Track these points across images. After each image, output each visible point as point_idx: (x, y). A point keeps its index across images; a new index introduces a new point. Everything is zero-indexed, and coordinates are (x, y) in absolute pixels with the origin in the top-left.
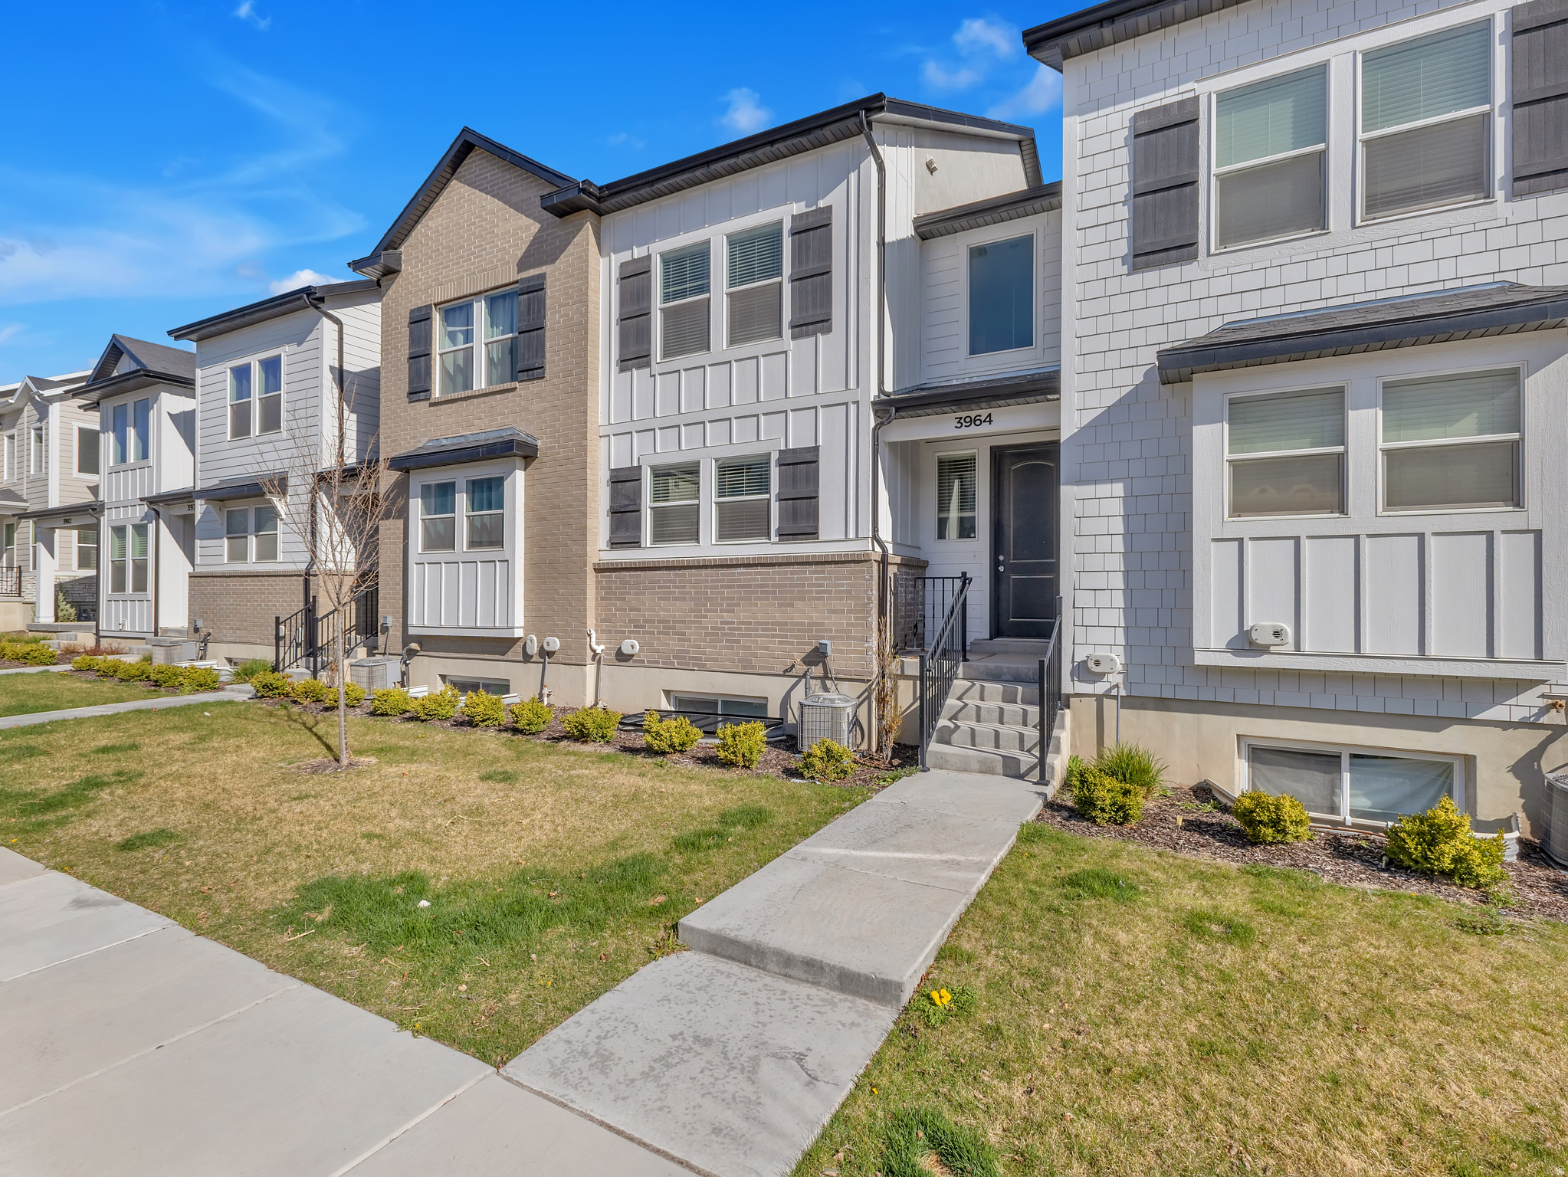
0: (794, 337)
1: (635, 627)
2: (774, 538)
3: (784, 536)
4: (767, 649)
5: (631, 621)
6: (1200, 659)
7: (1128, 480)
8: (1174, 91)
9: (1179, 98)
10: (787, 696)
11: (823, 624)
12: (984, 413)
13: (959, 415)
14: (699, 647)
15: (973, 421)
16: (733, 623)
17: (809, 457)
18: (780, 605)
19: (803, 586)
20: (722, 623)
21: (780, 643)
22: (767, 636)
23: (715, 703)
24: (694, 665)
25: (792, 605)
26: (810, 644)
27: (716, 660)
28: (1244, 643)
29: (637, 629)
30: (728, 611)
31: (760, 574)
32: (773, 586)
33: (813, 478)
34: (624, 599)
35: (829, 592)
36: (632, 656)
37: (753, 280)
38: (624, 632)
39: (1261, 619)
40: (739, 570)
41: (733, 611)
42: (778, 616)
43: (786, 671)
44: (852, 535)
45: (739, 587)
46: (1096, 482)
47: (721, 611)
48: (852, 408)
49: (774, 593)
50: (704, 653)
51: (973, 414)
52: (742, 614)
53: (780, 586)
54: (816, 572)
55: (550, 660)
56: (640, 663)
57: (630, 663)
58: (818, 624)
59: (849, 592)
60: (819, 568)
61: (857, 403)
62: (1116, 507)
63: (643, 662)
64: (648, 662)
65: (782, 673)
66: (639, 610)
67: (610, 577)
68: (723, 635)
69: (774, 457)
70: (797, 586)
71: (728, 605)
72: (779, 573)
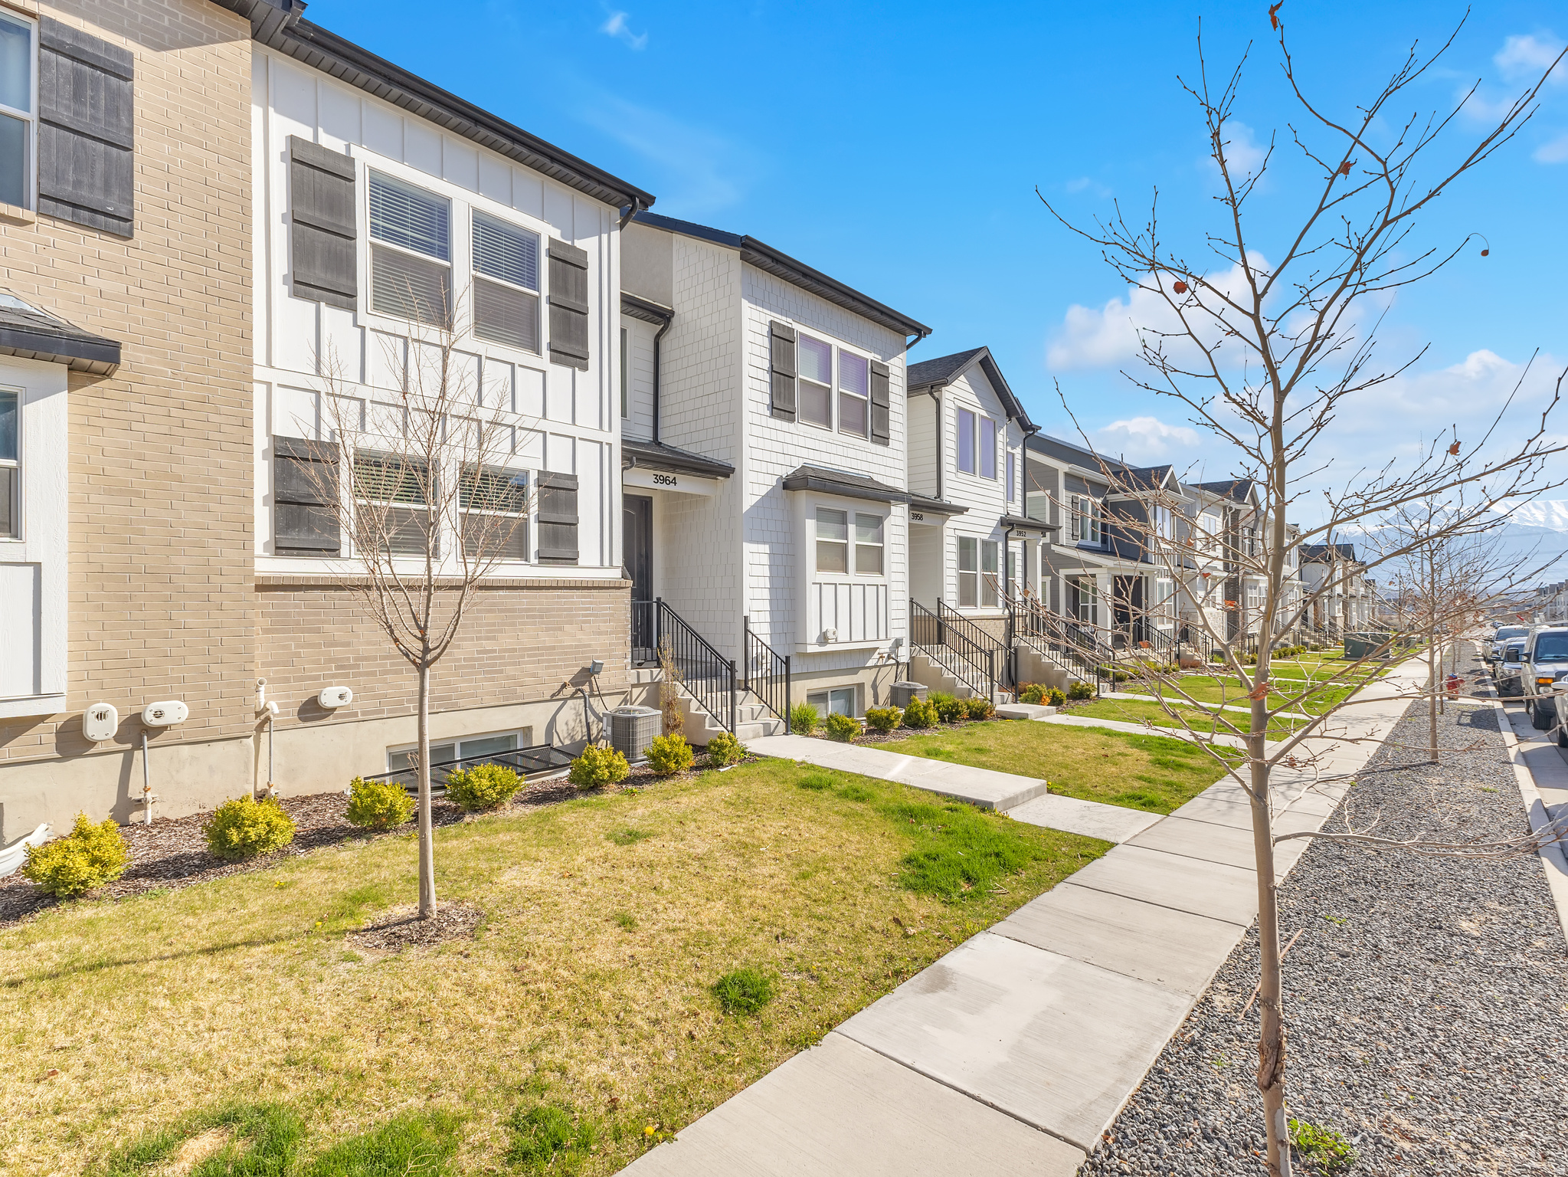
0: (552, 361)
1: (337, 668)
2: (534, 560)
3: (544, 559)
4: (534, 675)
5: (330, 661)
6: (810, 649)
7: (771, 543)
8: (784, 318)
9: (786, 324)
10: (553, 720)
11: (589, 646)
12: (672, 476)
13: (656, 472)
14: (448, 683)
15: (665, 480)
16: (494, 651)
17: (569, 484)
18: (547, 630)
19: (571, 609)
20: (479, 652)
21: (547, 668)
22: (533, 662)
23: (451, 749)
24: (440, 706)
25: (560, 629)
26: (577, 666)
27: (471, 696)
28: (823, 639)
29: (344, 670)
30: (488, 638)
31: (526, 597)
32: (540, 610)
33: (573, 505)
34: (318, 631)
35: (596, 616)
36: (334, 709)
37: (499, 276)
38: (317, 678)
39: (829, 626)
40: (501, 593)
41: (494, 638)
42: (547, 639)
43: (553, 695)
44: (606, 563)
45: (501, 611)
46: (758, 542)
47: (478, 639)
48: (606, 448)
49: (541, 617)
50: (456, 690)
51: (665, 474)
52: (506, 640)
53: (548, 610)
54: (584, 597)
55: (153, 742)
56: (351, 717)
57: (330, 720)
58: (585, 646)
59: (612, 615)
60: (585, 592)
61: (610, 445)
62: (765, 559)
63: (356, 714)
64: (364, 713)
65: (549, 698)
66: (348, 644)
67: (284, 598)
68: (480, 666)
69: (533, 476)
70: (565, 610)
71: (488, 631)
72: (547, 597)
